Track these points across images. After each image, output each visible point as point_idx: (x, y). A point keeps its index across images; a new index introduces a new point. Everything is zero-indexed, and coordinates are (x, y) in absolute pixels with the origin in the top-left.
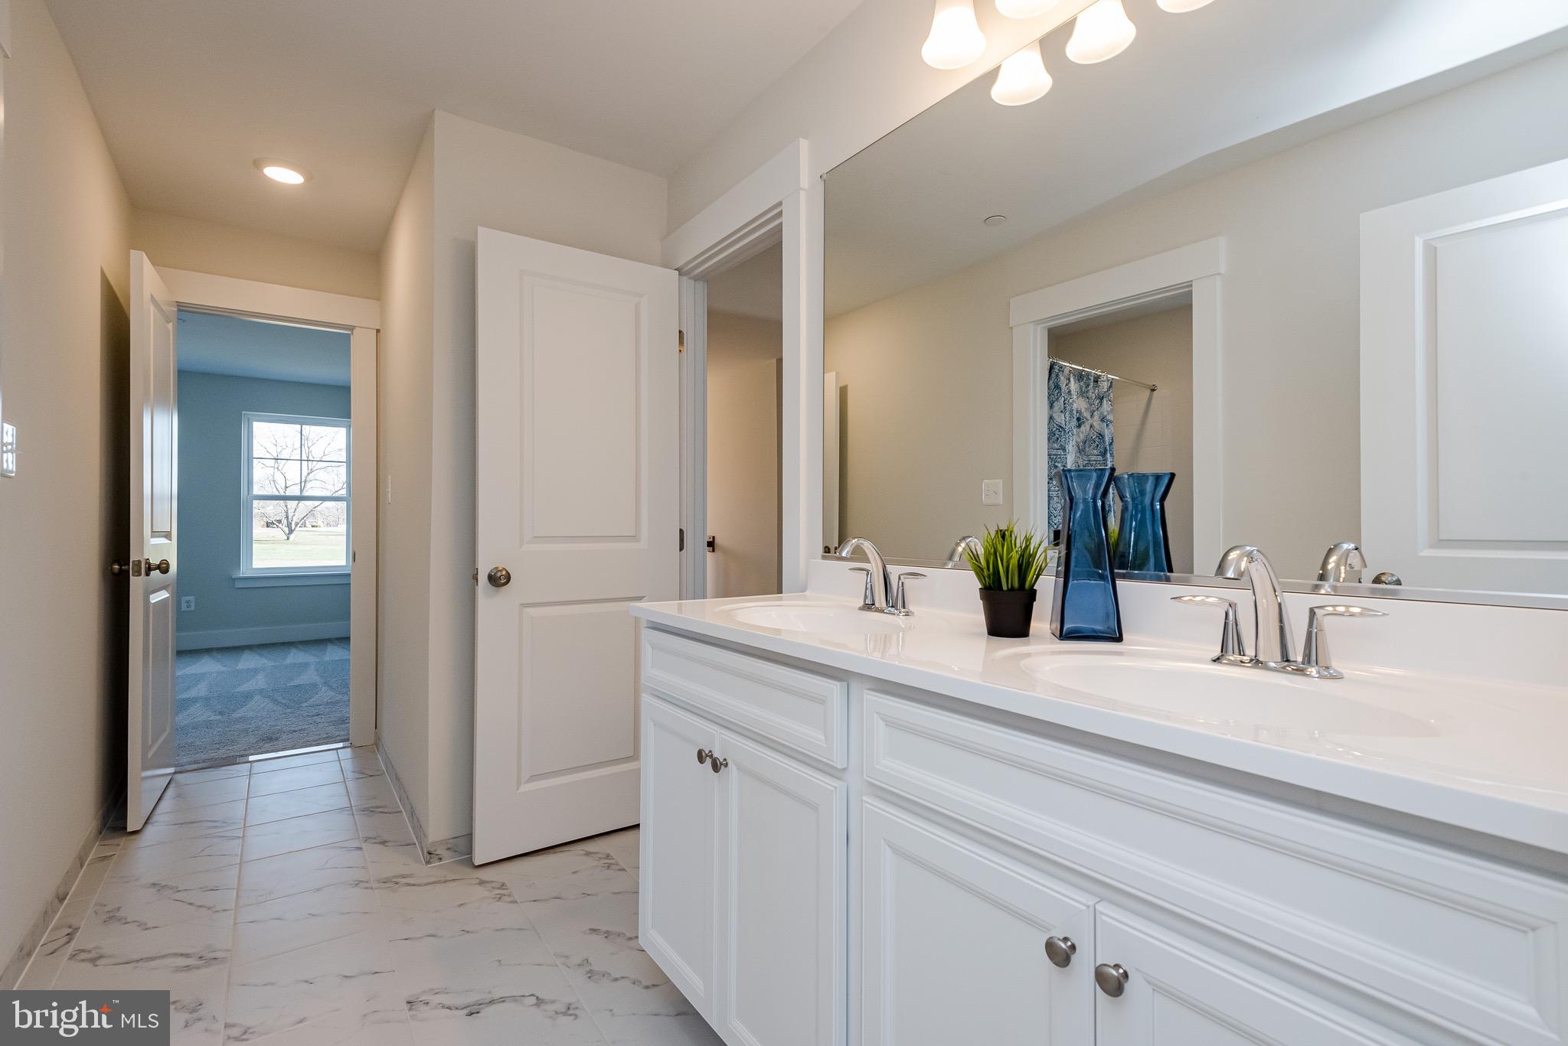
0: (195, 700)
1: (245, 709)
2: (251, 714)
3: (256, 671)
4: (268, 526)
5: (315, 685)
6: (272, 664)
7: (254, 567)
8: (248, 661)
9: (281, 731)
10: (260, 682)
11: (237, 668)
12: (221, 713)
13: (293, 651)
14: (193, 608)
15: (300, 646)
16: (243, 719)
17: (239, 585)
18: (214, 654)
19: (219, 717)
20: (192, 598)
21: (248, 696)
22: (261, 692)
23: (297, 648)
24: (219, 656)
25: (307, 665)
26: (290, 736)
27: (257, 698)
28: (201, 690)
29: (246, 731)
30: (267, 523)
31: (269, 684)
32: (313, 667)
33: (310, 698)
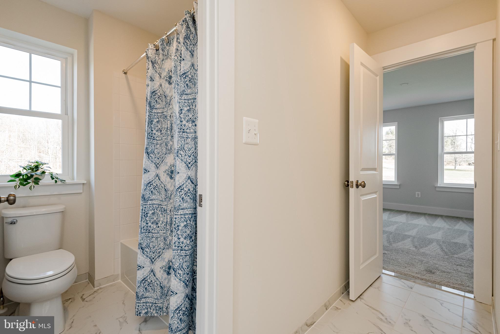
0: (409, 236)
1: (426, 248)
2: (428, 252)
3: (439, 229)
4: (469, 165)
5: (465, 245)
6: (448, 227)
7: (444, 182)
8: (439, 223)
9: (437, 269)
10: (438, 236)
11: (433, 225)
12: (416, 247)
13: (461, 222)
14: (420, 197)
15: (465, 221)
16: (424, 254)
17: (437, 189)
18: (426, 216)
19: (414, 249)
20: (419, 193)
21: (431, 241)
22: (438, 241)
23: (463, 222)
24: (428, 218)
25: (465, 231)
26: (441, 274)
27: (435, 244)
28: (413, 233)
29: (422, 261)
30: (469, 164)
31: (443, 238)
32: (467, 234)
33: (460, 253)
